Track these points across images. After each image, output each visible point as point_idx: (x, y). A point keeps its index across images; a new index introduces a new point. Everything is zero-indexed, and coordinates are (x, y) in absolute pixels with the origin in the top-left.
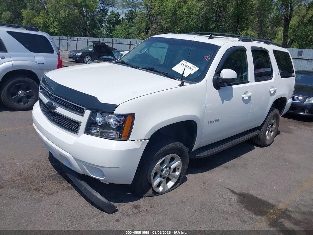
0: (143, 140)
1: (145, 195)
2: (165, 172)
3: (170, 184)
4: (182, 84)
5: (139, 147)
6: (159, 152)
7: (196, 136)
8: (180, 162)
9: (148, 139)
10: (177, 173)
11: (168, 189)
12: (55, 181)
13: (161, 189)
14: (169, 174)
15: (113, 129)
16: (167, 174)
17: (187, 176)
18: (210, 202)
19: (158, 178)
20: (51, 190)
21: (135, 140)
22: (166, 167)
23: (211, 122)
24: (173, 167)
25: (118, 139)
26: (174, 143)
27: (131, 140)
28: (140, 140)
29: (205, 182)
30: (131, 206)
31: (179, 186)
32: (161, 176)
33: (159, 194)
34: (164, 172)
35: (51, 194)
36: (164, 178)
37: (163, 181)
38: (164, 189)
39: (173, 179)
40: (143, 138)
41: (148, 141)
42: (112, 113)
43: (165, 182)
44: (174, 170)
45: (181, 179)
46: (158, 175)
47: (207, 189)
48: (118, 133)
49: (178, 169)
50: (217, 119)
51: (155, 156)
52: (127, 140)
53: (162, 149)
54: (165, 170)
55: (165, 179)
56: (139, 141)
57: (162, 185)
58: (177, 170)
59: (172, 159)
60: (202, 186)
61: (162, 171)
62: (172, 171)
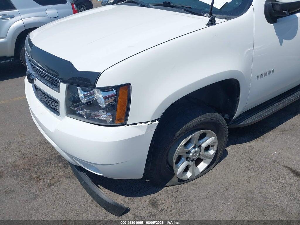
0: (149, 123)
1: (168, 184)
2: (193, 154)
3: (202, 166)
4: (212, 23)
5: (144, 133)
6: (180, 131)
7: (239, 99)
8: (215, 139)
9: (158, 120)
10: (212, 152)
11: (199, 173)
12: (60, 165)
13: (189, 174)
14: (199, 155)
15: (102, 109)
16: (195, 156)
17: (227, 149)
18: (260, 193)
19: (184, 162)
20: (53, 178)
21: (136, 124)
22: (194, 147)
23: (262, 75)
24: (204, 145)
25: (110, 124)
26: (203, 116)
27: (131, 125)
28: (146, 123)
29: (252, 157)
30: (147, 202)
31: (215, 166)
32: (187, 159)
33: (187, 181)
34: (191, 154)
35: (52, 185)
36: (192, 161)
37: (191, 165)
38: (193, 174)
39: (205, 159)
40: (149, 119)
41: (157, 122)
42: (94, 86)
43: (195, 165)
44: (207, 149)
45: (218, 158)
46: (183, 159)
47: (255, 168)
48: (110, 114)
49: (213, 146)
50: (272, 70)
51: (175, 138)
52: (123, 125)
53: (185, 127)
54: (193, 151)
55: (194, 162)
56: (143, 124)
57: (190, 169)
58: (211, 147)
59: (203, 136)
60: (248, 165)
61: (189, 152)
62: (203, 150)
